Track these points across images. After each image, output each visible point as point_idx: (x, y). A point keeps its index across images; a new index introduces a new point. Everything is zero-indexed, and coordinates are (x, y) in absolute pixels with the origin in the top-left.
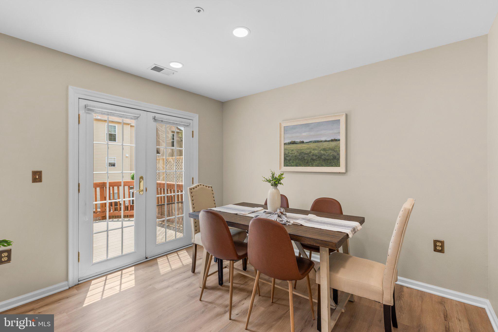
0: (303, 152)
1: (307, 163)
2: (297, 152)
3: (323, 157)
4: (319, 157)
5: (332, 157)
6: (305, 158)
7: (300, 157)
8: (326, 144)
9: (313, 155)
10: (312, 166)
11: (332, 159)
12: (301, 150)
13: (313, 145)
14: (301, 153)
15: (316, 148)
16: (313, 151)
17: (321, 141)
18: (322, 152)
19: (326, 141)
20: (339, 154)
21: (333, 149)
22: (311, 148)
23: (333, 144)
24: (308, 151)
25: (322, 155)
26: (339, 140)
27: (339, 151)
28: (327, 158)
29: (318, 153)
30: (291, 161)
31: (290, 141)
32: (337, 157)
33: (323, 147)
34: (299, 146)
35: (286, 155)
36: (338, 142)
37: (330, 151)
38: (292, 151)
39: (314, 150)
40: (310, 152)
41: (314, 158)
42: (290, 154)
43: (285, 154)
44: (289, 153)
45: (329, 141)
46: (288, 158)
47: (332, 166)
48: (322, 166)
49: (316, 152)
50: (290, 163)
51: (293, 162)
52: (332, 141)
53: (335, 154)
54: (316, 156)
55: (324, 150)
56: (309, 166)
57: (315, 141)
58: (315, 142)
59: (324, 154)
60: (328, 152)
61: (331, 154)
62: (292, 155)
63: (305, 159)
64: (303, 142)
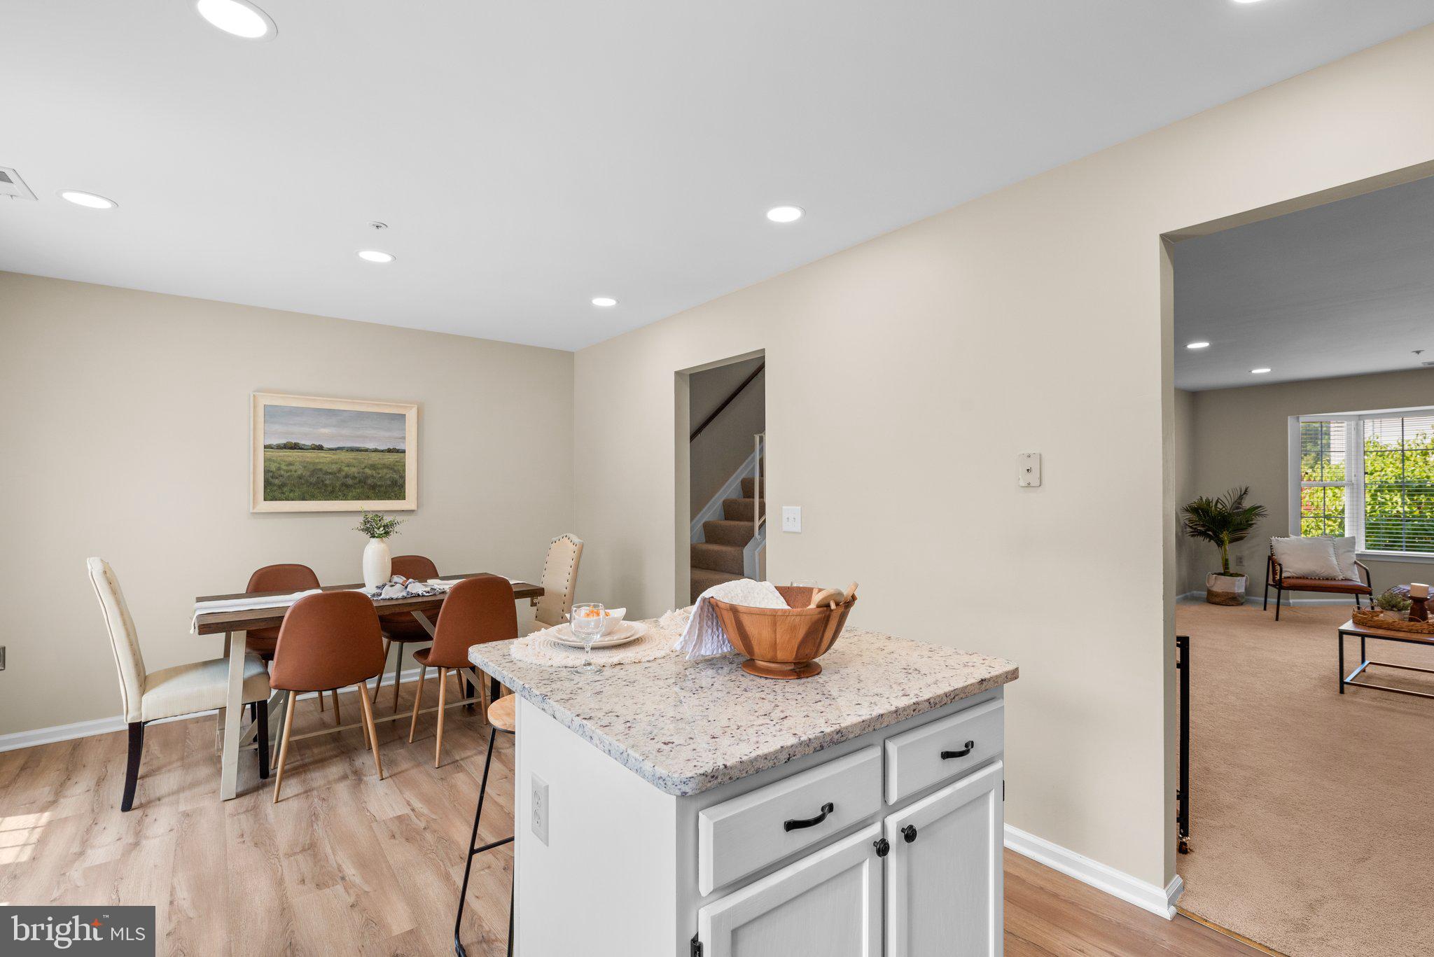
0: (321, 470)
1: (332, 492)
2: (305, 467)
3: (369, 482)
4: (360, 482)
5: (389, 483)
6: (327, 482)
7: (313, 480)
8: (375, 457)
9: (346, 476)
10: (345, 498)
11: (389, 486)
12: (314, 464)
13: (344, 456)
14: (314, 471)
15: (354, 461)
16: (346, 469)
17: (366, 450)
18: (368, 471)
19: (376, 451)
20: (403, 477)
21: (390, 467)
22: (342, 462)
23: (392, 458)
24: (334, 467)
25: (367, 477)
26: (404, 452)
27: (404, 471)
28: (379, 483)
29: (358, 473)
30: (285, 489)
31: (283, 441)
32: (400, 482)
33: (370, 462)
34: (310, 456)
35: (271, 474)
36: (402, 455)
37: (385, 471)
38: (290, 464)
39: (348, 466)
40: (340, 470)
41: (350, 482)
42: (283, 472)
43: (266, 471)
44: (279, 469)
45: (382, 451)
46: (276, 481)
47: (389, 498)
48: (368, 498)
49: (354, 470)
50: (283, 493)
51: (291, 491)
52: (389, 451)
53: (396, 476)
54: (354, 478)
55: (373, 467)
56: (336, 498)
57: (350, 447)
58: (352, 450)
59: (373, 476)
60: (380, 471)
61: (388, 476)
62: (288, 474)
63: (326, 485)
64: (320, 448)
